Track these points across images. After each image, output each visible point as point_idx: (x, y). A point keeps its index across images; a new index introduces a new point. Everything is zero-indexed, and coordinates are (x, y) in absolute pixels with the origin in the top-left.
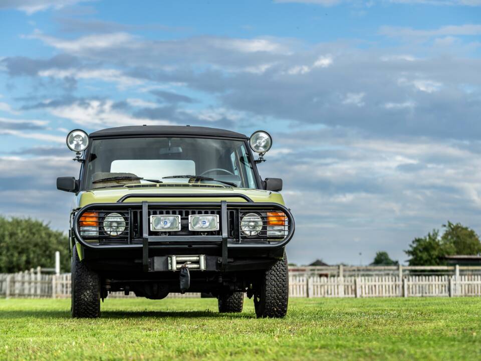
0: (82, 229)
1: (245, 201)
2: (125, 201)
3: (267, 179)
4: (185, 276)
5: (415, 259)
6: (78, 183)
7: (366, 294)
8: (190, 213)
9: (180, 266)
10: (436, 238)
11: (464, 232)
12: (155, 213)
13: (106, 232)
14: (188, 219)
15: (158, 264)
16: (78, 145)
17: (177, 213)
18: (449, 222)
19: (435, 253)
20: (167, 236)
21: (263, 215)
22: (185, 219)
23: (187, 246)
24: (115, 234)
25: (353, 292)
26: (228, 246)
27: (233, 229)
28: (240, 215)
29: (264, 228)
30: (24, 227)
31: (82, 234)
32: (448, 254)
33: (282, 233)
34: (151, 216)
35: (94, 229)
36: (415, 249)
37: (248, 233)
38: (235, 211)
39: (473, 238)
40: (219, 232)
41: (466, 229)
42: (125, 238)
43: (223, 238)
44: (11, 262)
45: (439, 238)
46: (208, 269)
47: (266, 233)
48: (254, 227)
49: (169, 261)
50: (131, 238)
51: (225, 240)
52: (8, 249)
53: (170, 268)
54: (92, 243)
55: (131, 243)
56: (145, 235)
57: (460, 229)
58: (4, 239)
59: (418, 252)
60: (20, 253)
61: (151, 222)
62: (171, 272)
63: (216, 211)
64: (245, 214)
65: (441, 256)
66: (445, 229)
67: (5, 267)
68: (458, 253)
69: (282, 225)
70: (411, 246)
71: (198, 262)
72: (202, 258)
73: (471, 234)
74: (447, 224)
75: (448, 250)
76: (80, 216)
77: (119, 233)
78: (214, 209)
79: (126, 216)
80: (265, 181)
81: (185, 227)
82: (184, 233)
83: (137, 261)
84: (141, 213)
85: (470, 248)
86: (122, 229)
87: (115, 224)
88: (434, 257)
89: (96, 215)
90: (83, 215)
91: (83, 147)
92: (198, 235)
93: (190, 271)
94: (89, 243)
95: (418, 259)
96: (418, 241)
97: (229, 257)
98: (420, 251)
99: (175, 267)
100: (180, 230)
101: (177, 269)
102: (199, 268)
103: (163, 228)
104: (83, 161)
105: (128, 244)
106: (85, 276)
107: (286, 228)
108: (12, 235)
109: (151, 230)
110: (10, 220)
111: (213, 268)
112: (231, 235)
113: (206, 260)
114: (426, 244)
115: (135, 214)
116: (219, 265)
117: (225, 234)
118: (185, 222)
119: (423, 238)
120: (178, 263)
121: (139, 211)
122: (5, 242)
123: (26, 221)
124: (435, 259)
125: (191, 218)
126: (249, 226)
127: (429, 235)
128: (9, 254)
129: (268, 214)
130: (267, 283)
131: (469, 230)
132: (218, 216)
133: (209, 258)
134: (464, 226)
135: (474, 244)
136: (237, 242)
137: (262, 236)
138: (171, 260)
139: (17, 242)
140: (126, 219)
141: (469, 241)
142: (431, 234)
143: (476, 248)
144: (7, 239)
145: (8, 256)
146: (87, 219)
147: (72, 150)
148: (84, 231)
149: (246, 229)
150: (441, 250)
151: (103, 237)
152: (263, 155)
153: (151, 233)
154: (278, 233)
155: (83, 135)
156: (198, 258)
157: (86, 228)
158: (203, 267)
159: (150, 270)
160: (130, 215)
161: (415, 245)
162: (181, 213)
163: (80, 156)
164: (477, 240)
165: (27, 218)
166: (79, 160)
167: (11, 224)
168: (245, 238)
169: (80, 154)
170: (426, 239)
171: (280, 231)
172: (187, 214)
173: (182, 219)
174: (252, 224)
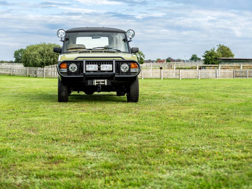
0: (61, 69)
1: (122, 59)
2: (77, 59)
3: (132, 48)
4: (99, 87)
5: (206, 59)
6: (61, 50)
7: (183, 76)
8: (102, 64)
9: (97, 84)
10: (214, 51)
11: (225, 48)
12: (88, 64)
13: (70, 71)
14: (100, 66)
15: (89, 83)
16: (61, 35)
17: (97, 64)
18: (220, 44)
19: (214, 57)
20: (92, 72)
21: (129, 64)
22: (99, 66)
23: (100, 76)
24: (73, 71)
25: (179, 75)
26: (115, 76)
27: (118, 69)
28: (120, 65)
29: (129, 69)
30: (53, 47)
31: (61, 71)
32: (219, 57)
33: (136, 71)
34: (87, 65)
35: (65, 69)
36: (206, 55)
37: (123, 71)
38: (118, 63)
39: (229, 51)
40: (112, 71)
41: (226, 47)
42: (77, 73)
43: (113, 73)
44: (47, 61)
45: (215, 51)
46: (108, 85)
47: (130, 71)
48: (126, 69)
49: (94, 82)
50: (79, 73)
51: (114, 74)
52: (46, 56)
53: (94, 84)
54: (64, 75)
55: (79, 75)
56: (84, 72)
57: (224, 47)
58: (45, 52)
59: (207, 56)
60: (51, 57)
61: (87, 67)
62: (94, 86)
63: (111, 63)
64: (122, 64)
65: (216, 58)
66: (218, 47)
67: (45, 63)
68: (223, 57)
69: (136, 68)
70: (204, 54)
71: (104, 82)
72: (106, 81)
73: (228, 49)
74: (219, 45)
75: (219, 56)
76: (60, 64)
77: (75, 71)
78: (111, 62)
79: (78, 65)
80: (132, 49)
81: (99, 69)
82: (99, 71)
83: (81, 82)
84: (83, 64)
85: (228, 55)
86: (76, 70)
87: (73, 68)
88: (213, 58)
89: (66, 64)
90: (62, 64)
91: (64, 36)
92: (104, 72)
93: (101, 86)
94: (63, 75)
95: (207, 59)
96: (207, 52)
97: (116, 80)
98: (208, 56)
99: (95, 84)
100: (97, 70)
101: (96, 85)
102: (105, 84)
103: (91, 70)
104: (64, 41)
105: (78, 75)
106: (62, 87)
107: (138, 69)
108: (48, 50)
109: (87, 70)
110: (48, 44)
111: (110, 84)
112: (117, 72)
113: (108, 81)
114: (210, 53)
115: (81, 64)
116: (112, 83)
117: (114, 72)
118: (99, 67)
119: (209, 51)
120: (97, 82)
121: (82, 63)
122: (45, 53)
123: (54, 45)
124: (214, 59)
125: (102, 66)
126: (124, 69)
127: (211, 50)
128: (46, 58)
129: (131, 64)
130: (131, 89)
131: (227, 47)
132: (112, 65)
133: (108, 80)
134: (225, 46)
135: (229, 53)
136: (119, 75)
137: (129, 72)
138: (94, 81)
139: (50, 53)
140: (77, 66)
141: (227, 52)
142: (212, 49)
143: (230, 54)
144: (46, 52)
145: (46, 59)
146: (63, 66)
147: (59, 37)
148: (62, 70)
149: (122, 70)
150: (216, 55)
151: (69, 73)
152: (131, 39)
153: (86, 71)
154: (135, 71)
155: (63, 31)
156: (104, 81)
157: (62, 69)
158: (106, 84)
159: (86, 85)
160: (79, 64)
161: (206, 54)
162: (98, 64)
163: (62, 39)
164: (230, 51)
165: (54, 43)
166: (62, 41)
167: (48, 46)
168: (122, 73)
169: (62, 38)
170: (210, 51)
171: (136, 70)
172: (100, 64)
173: (98, 66)
174: (125, 68)
